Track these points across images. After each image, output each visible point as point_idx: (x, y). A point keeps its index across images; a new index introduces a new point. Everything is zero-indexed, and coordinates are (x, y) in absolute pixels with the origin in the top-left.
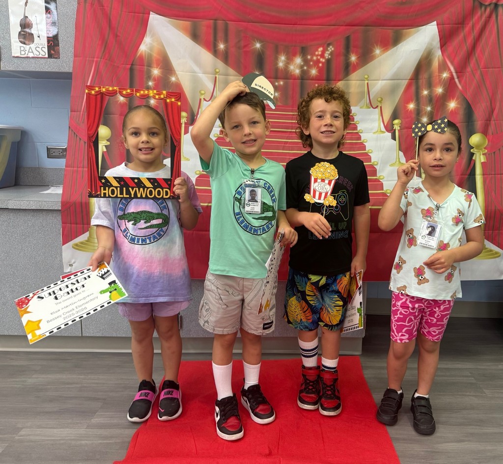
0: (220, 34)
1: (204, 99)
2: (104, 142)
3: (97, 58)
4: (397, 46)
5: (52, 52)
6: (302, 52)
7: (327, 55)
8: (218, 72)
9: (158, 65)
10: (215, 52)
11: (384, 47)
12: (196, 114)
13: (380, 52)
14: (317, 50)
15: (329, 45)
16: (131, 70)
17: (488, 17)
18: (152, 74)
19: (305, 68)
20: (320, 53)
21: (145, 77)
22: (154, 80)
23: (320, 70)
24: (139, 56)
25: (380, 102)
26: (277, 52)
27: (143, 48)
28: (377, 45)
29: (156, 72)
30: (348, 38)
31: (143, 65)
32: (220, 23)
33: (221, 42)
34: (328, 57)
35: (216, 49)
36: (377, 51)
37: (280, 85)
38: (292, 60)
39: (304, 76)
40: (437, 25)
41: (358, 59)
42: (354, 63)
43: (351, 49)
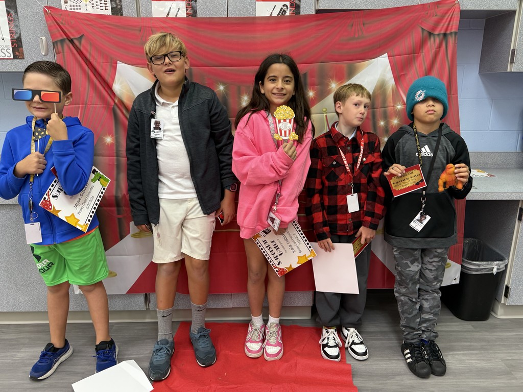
5: (17, 53)
11: (339, 81)
17: (437, 48)
26: (240, 93)
28: (333, 80)
30: (305, 75)
36: (334, 85)
40: (388, 57)
41: (316, 94)
42: (312, 98)
43: (308, 85)
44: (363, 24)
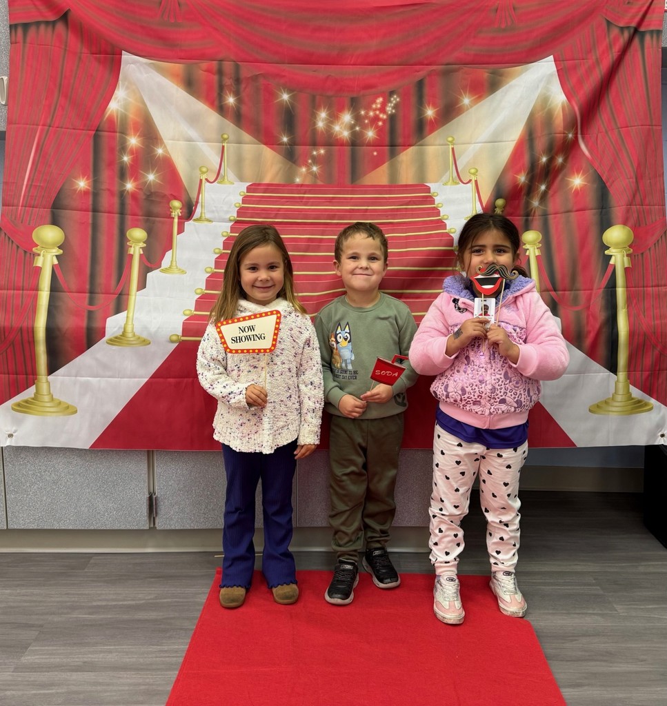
0: (228, 82)
1: (206, 179)
2: (54, 251)
3: (43, 125)
4: (497, 92)
6: (352, 105)
7: (389, 109)
8: (226, 139)
9: (136, 130)
10: (222, 109)
11: (476, 95)
12: (194, 203)
13: (471, 102)
14: (374, 102)
15: (392, 93)
16: (96, 138)
18: (128, 143)
20: (379, 106)
21: (118, 148)
22: (132, 152)
23: (380, 131)
24: (107, 118)
25: (474, 174)
26: (315, 107)
27: (114, 106)
28: (465, 93)
29: (133, 141)
30: (420, 84)
31: (114, 132)
32: (228, 67)
33: (230, 93)
34: (392, 112)
35: (223, 104)
36: (466, 101)
37: (319, 155)
38: (338, 117)
39: (356, 141)
40: (555, 61)
41: (438, 113)
42: (431, 121)
43: (426, 99)
44: (514, 9)
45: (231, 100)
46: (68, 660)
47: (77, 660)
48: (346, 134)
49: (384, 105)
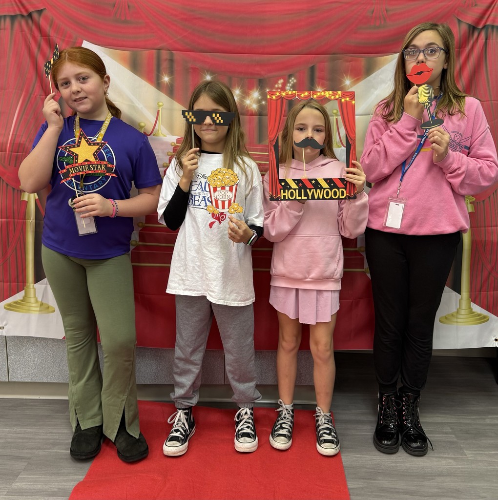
0: (165, 65)
4: (371, 76)
6: (259, 85)
7: (288, 88)
8: (161, 106)
10: (158, 85)
11: (355, 77)
14: (277, 83)
15: (290, 76)
19: (264, 103)
20: (280, 86)
28: (347, 76)
30: (312, 69)
32: (164, 53)
33: (166, 74)
34: (290, 90)
35: (160, 81)
36: (348, 82)
38: (248, 93)
39: (262, 111)
43: (316, 80)
44: (386, 11)
45: (166, 79)
46: (47, 487)
47: (53, 487)
48: (255, 107)
49: (284, 85)
